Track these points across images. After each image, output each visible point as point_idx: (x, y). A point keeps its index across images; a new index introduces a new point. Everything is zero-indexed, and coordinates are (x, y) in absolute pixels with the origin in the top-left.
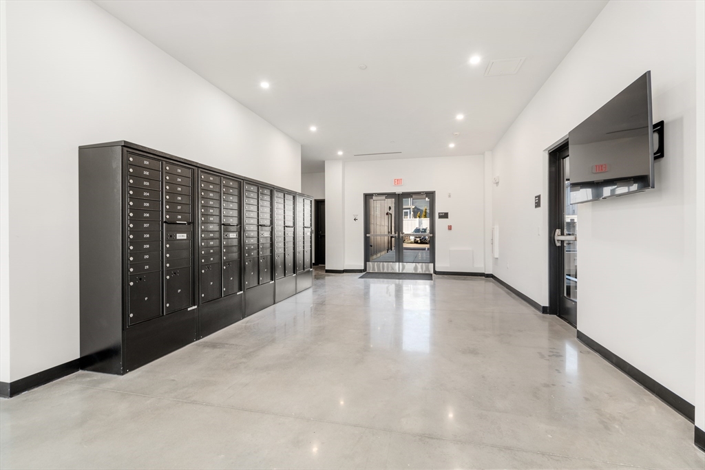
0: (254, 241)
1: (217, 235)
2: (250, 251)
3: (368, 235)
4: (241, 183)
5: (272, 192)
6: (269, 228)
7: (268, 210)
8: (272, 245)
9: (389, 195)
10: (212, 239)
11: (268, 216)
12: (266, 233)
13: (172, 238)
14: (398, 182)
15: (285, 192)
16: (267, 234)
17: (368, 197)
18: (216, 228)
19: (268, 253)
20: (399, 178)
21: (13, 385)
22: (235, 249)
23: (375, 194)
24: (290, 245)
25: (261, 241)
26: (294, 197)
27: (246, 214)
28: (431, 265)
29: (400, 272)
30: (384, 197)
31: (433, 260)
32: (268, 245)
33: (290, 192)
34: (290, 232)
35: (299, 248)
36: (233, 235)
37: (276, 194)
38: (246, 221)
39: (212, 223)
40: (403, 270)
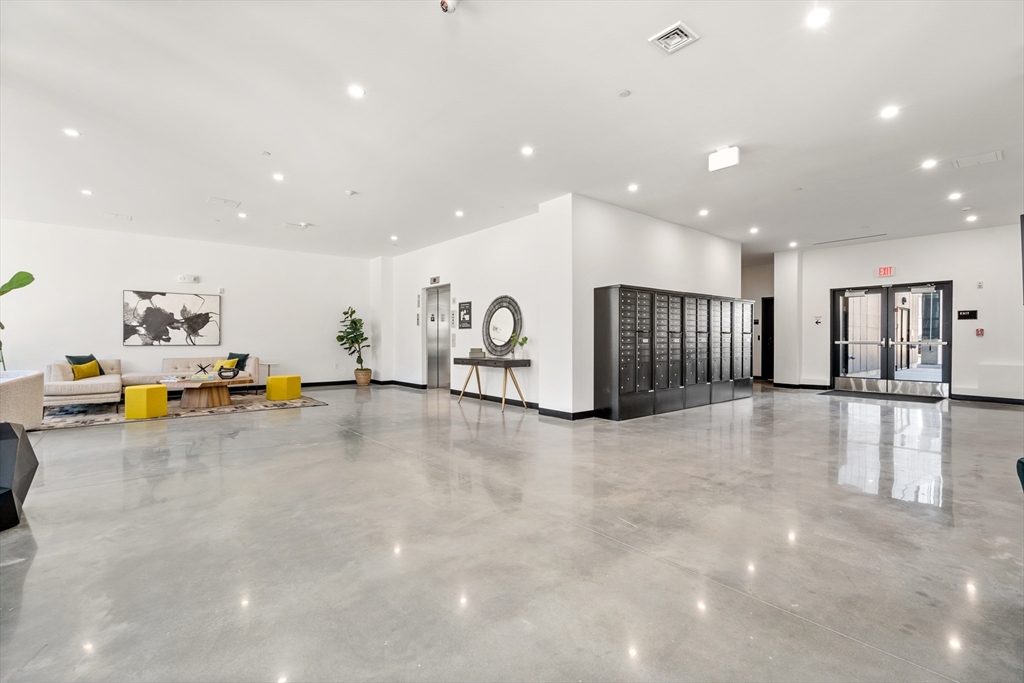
0: (693, 346)
1: (666, 340)
2: (689, 353)
3: (836, 342)
4: (682, 297)
5: (709, 302)
6: (706, 335)
7: (705, 318)
8: (709, 350)
9: (870, 290)
10: (663, 343)
11: (705, 324)
12: (703, 339)
13: (641, 342)
14: (886, 271)
15: (721, 300)
16: (705, 340)
17: (835, 294)
18: (666, 335)
19: (705, 356)
20: (889, 266)
21: (574, 414)
22: (679, 352)
23: (849, 289)
24: (727, 351)
25: (699, 345)
26: (732, 304)
27: (687, 323)
28: (946, 386)
29: (890, 391)
30: (863, 293)
31: (947, 378)
32: (706, 350)
33: (726, 299)
34: (727, 338)
35: (738, 354)
36: (677, 340)
37: (713, 302)
38: (687, 329)
39: (663, 331)
40: (893, 390)
